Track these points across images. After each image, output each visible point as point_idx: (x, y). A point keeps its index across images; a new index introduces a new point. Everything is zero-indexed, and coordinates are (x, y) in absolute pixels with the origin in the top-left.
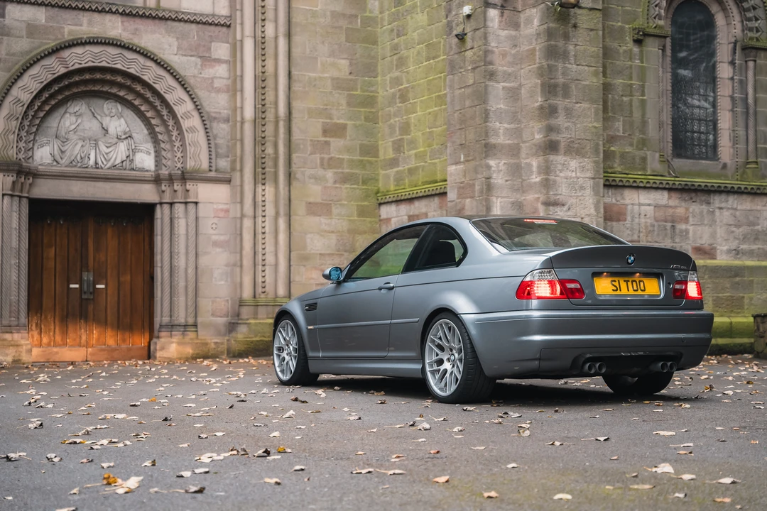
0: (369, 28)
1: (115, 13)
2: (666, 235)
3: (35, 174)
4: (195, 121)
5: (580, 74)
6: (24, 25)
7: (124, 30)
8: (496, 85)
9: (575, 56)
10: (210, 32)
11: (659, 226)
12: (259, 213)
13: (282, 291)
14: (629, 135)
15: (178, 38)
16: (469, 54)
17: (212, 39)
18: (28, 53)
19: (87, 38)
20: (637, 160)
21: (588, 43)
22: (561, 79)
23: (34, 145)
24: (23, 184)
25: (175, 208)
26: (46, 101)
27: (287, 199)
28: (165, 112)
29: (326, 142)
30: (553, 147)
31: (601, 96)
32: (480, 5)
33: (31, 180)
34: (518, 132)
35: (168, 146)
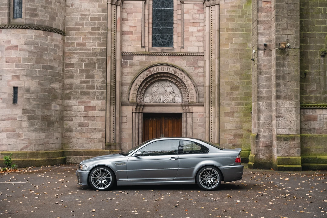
0: (248, 53)
1: (166, 55)
4: (192, 87)
5: (290, 71)
6: (139, 62)
7: (169, 60)
8: (262, 76)
9: (288, 65)
10: (197, 58)
12: (211, 116)
13: (216, 142)
14: (319, 90)
15: (186, 61)
16: (255, 65)
17: (198, 60)
18: (140, 70)
19: (157, 64)
20: (323, 99)
21: (293, 60)
22: (282, 74)
23: (144, 97)
24: (139, 109)
25: (187, 114)
26: (146, 84)
27: (218, 111)
28: (183, 85)
29: (232, 92)
30: (278, 97)
31: (299, 78)
32: (256, 49)
33: (142, 108)
34: (271, 92)
35: (185, 95)
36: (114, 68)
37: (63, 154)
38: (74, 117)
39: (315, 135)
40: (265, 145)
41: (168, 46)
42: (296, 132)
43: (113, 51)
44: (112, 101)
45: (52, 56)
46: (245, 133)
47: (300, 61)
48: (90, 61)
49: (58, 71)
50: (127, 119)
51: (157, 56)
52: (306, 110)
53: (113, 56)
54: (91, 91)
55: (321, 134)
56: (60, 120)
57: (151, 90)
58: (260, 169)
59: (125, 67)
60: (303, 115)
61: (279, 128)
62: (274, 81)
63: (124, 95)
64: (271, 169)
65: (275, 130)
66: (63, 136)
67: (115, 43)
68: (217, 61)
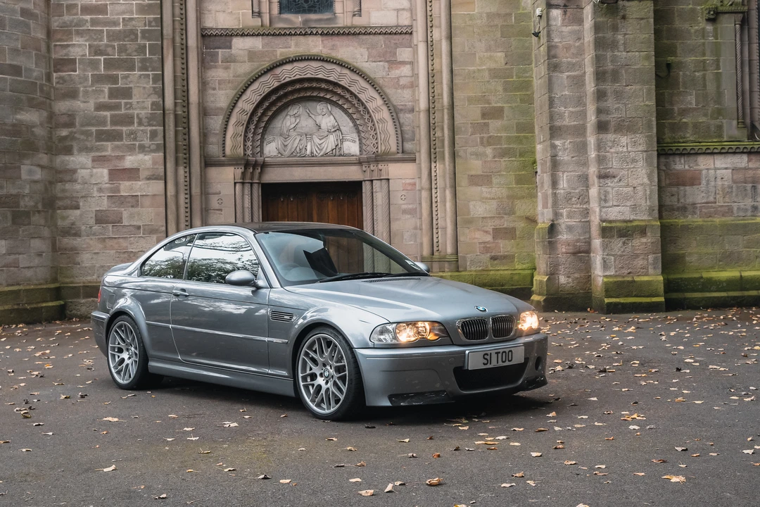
0: (523, 23)
1: (316, 34)
2: (746, 195)
3: (264, 165)
4: (385, 114)
5: (631, 60)
6: (246, 53)
7: (324, 47)
8: (560, 75)
9: (624, 44)
10: (395, 40)
11: (738, 187)
12: (434, 186)
13: (449, 250)
14: (703, 106)
15: (368, 49)
16: (542, 49)
17: (397, 46)
18: (249, 73)
19: (294, 57)
20: (713, 129)
21: (638, 31)
22: (610, 67)
23: (262, 142)
24: (252, 174)
25: (374, 184)
26: (268, 109)
27: (452, 173)
28: (361, 109)
29: (485, 123)
30: (602, 127)
31: (654, 77)
32: (545, 7)
33: (259, 170)
34: (583, 114)
35: (367, 135)
36: (183, 69)
37: (57, 293)
38: (82, 197)
39: (695, 220)
40: (571, 249)
41: (320, 11)
42: (650, 215)
43: (177, 26)
44: (181, 155)
45: (17, 39)
46: (521, 225)
47: (655, 34)
48: (120, 52)
49: (36, 79)
50: (220, 201)
51: (294, 38)
52: (671, 158)
53: (178, 39)
54: (124, 129)
55: (710, 216)
56: (44, 206)
57: (280, 126)
58: (560, 310)
59: (210, 68)
60: (664, 171)
61: (607, 205)
62: (590, 86)
63: (212, 139)
64: (589, 309)
65: (598, 210)
66: (54, 248)
67: (181, 4)
68: (444, 46)
